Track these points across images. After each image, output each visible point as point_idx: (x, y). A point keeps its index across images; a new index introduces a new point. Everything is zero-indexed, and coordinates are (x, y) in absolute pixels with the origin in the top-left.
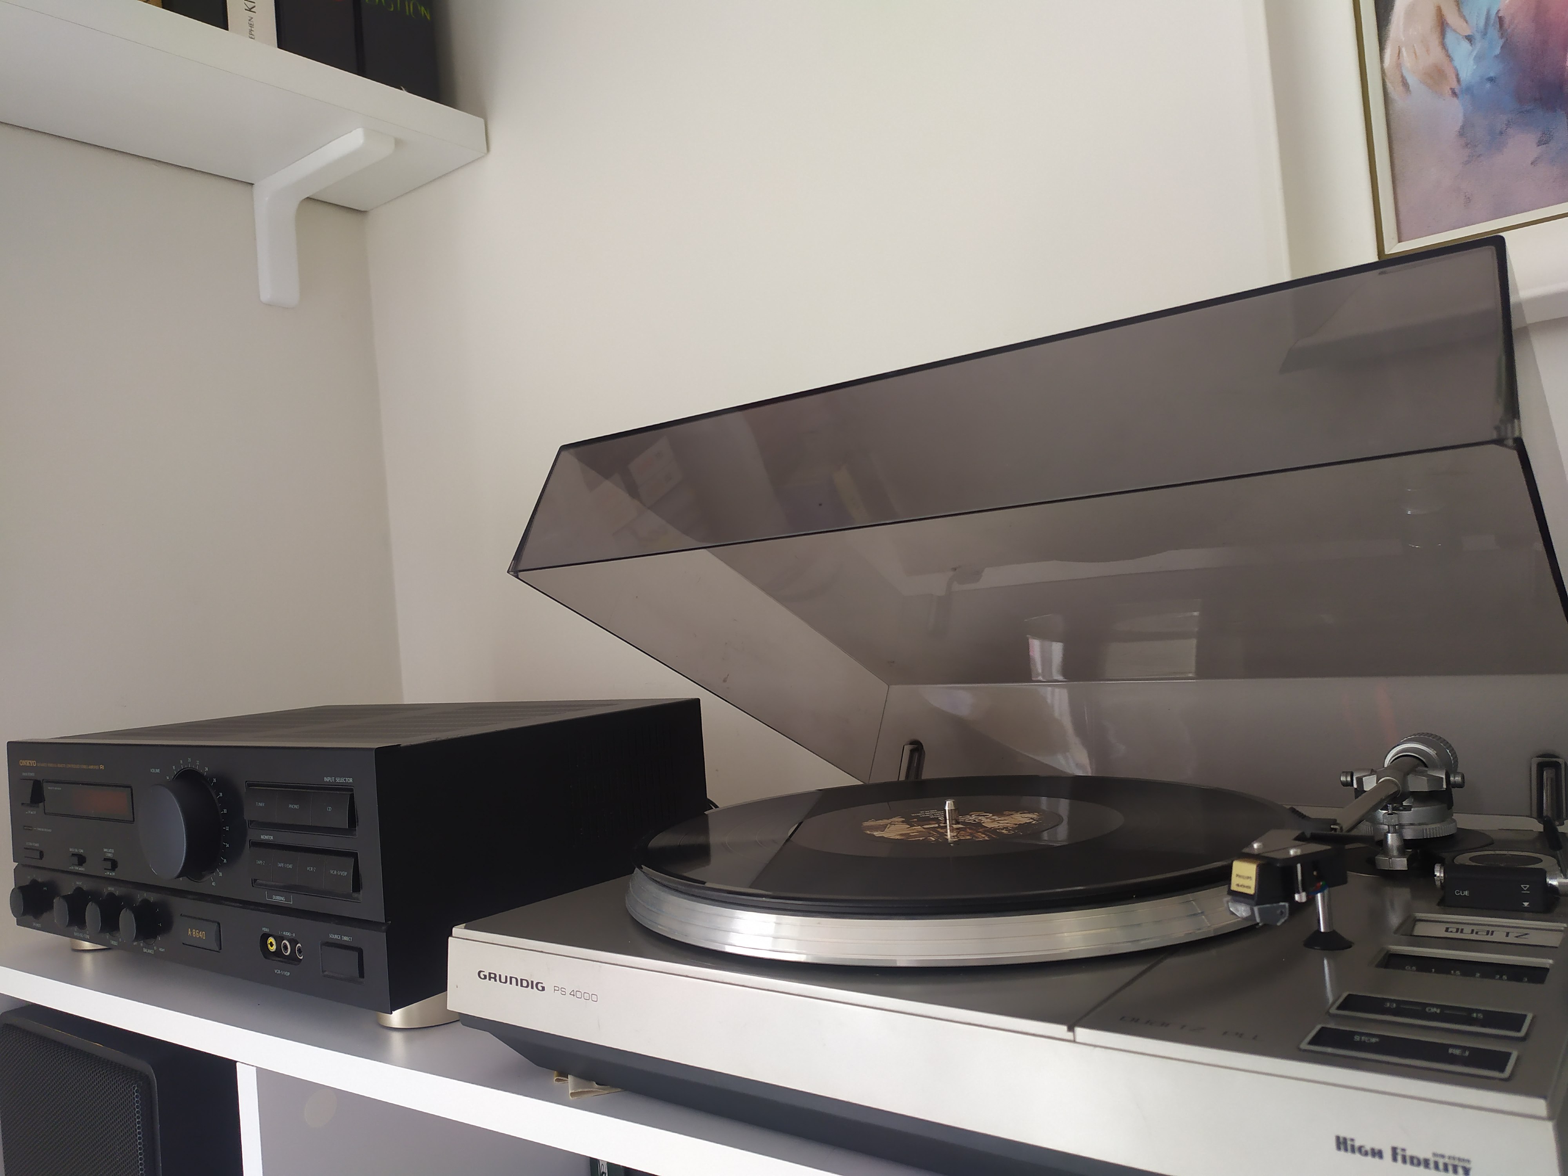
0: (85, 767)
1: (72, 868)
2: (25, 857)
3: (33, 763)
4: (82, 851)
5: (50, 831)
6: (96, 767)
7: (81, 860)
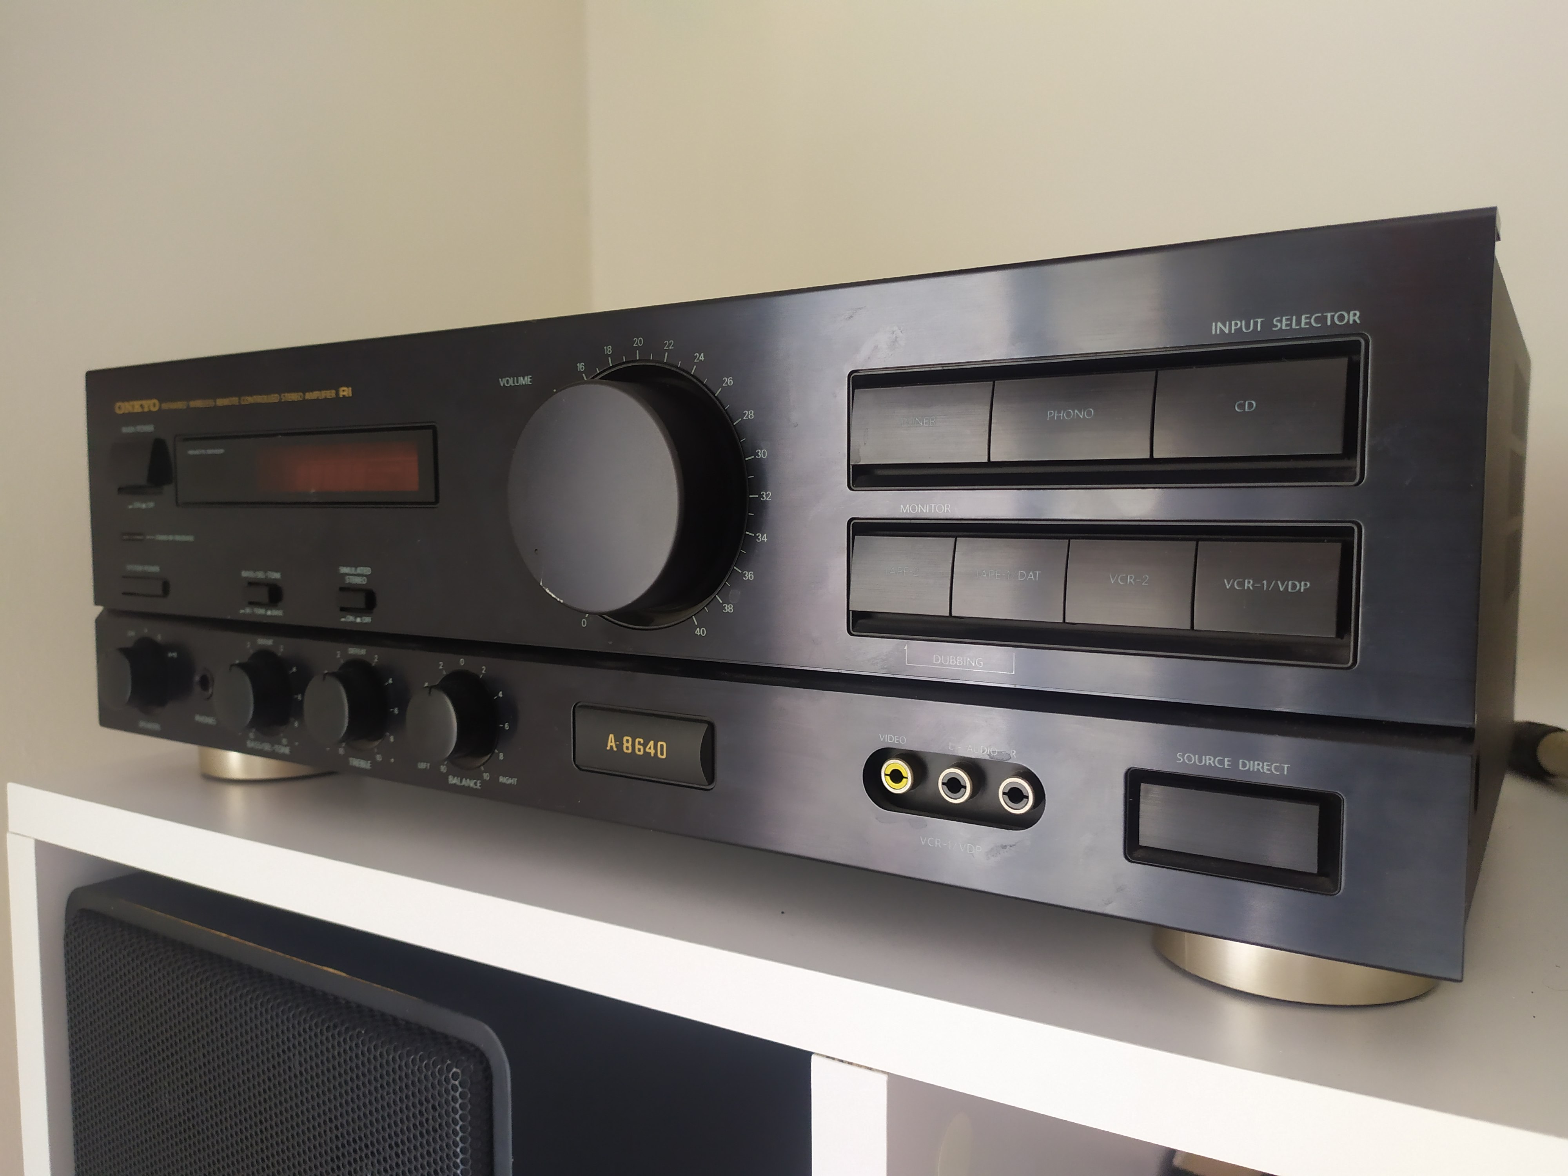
0: (294, 397)
1: (248, 610)
2: (124, 594)
3: (151, 405)
4: (276, 575)
5: (190, 538)
6: (330, 394)
7: (275, 595)
